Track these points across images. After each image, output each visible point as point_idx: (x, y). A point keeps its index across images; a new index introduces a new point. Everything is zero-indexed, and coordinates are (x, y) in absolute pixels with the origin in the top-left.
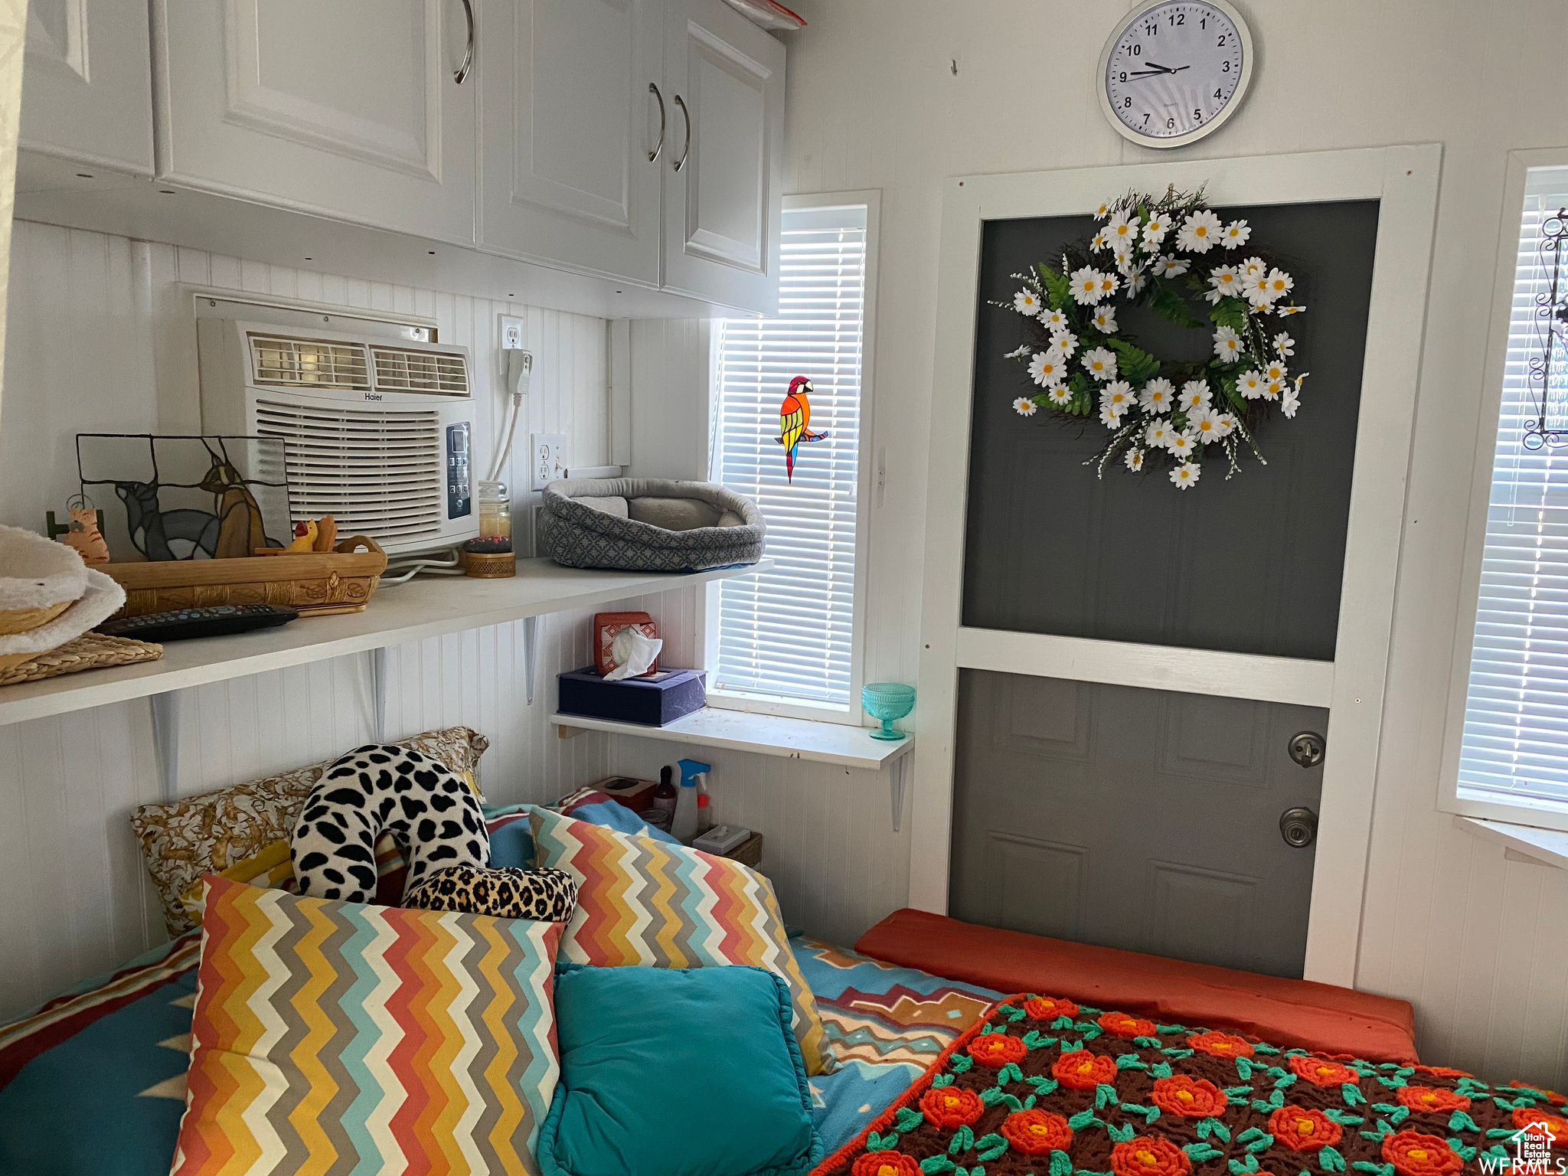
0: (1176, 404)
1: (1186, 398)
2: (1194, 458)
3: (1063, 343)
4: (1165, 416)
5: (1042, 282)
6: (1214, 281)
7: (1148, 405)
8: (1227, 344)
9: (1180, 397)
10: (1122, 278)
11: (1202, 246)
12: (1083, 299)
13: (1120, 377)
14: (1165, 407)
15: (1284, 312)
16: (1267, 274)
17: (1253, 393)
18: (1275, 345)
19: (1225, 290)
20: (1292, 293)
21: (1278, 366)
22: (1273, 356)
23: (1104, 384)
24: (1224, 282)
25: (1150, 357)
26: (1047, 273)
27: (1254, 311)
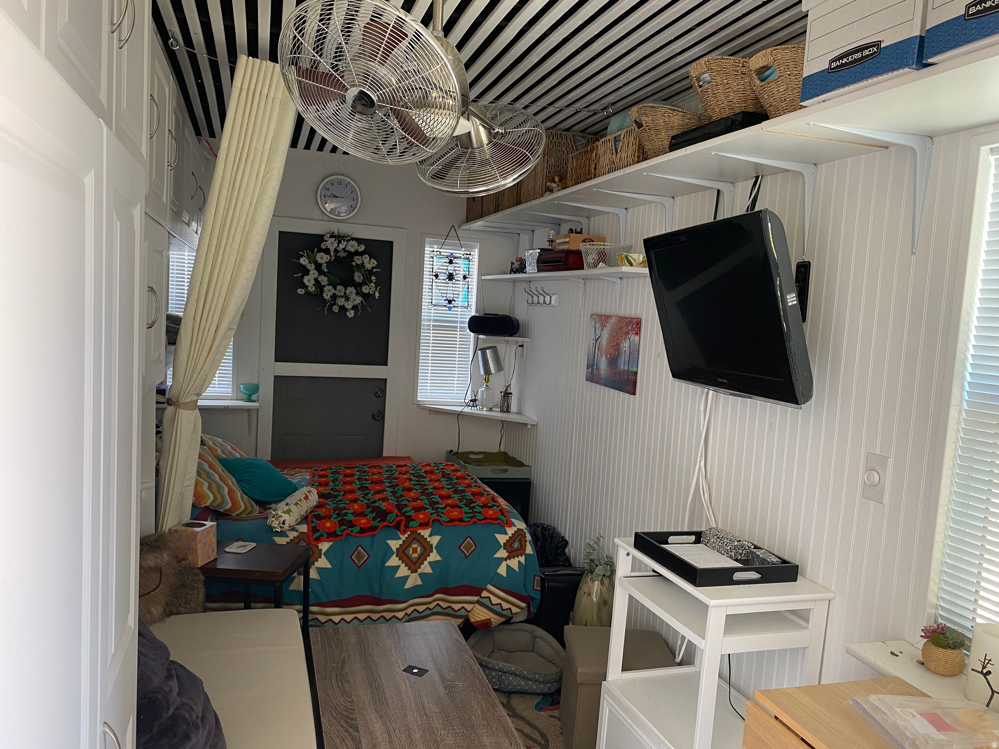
0: (345, 293)
1: (348, 291)
2: (352, 309)
3: (314, 274)
4: (342, 297)
5: (308, 255)
6: (355, 259)
7: (337, 293)
8: (358, 277)
9: (346, 291)
10: (331, 256)
11: (353, 250)
12: (319, 261)
13: (328, 285)
14: (342, 294)
15: (374, 270)
16: (370, 260)
17: (366, 292)
18: (372, 279)
19: (359, 262)
20: (377, 265)
21: (373, 284)
22: (371, 282)
23: (324, 286)
24: (357, 260)
25: (337, 279)
26: (309, 252)
27: (366, 269)
